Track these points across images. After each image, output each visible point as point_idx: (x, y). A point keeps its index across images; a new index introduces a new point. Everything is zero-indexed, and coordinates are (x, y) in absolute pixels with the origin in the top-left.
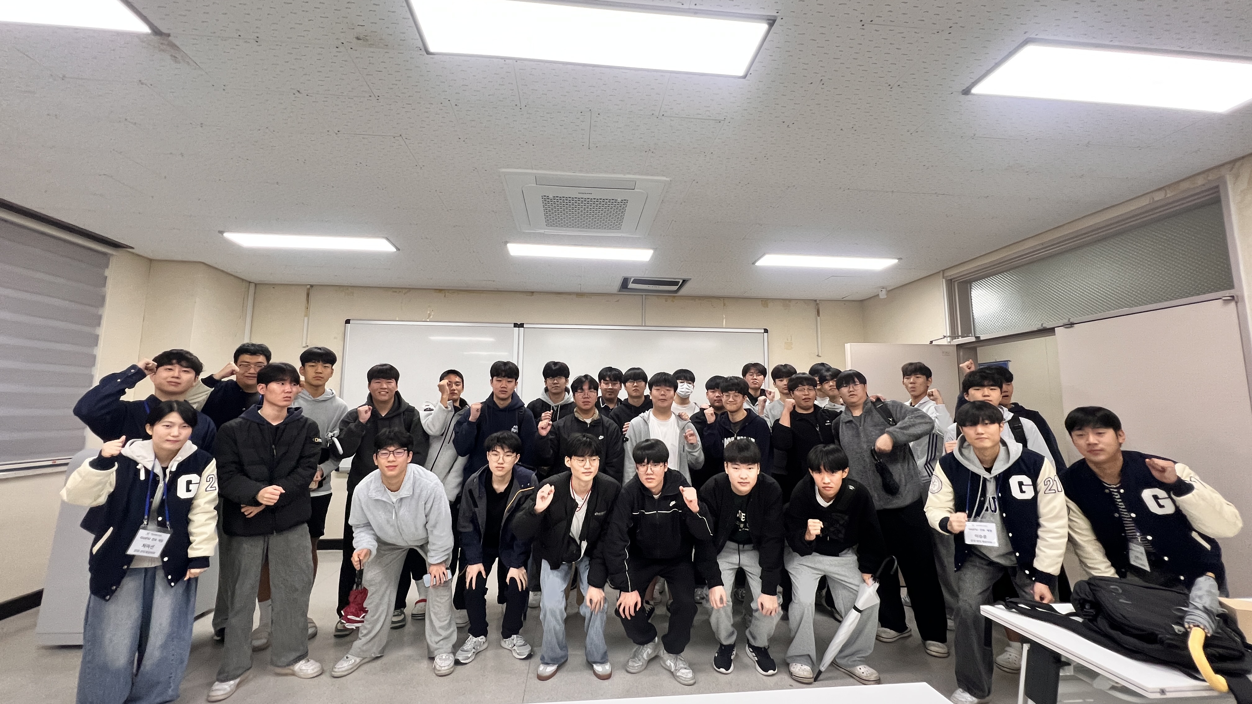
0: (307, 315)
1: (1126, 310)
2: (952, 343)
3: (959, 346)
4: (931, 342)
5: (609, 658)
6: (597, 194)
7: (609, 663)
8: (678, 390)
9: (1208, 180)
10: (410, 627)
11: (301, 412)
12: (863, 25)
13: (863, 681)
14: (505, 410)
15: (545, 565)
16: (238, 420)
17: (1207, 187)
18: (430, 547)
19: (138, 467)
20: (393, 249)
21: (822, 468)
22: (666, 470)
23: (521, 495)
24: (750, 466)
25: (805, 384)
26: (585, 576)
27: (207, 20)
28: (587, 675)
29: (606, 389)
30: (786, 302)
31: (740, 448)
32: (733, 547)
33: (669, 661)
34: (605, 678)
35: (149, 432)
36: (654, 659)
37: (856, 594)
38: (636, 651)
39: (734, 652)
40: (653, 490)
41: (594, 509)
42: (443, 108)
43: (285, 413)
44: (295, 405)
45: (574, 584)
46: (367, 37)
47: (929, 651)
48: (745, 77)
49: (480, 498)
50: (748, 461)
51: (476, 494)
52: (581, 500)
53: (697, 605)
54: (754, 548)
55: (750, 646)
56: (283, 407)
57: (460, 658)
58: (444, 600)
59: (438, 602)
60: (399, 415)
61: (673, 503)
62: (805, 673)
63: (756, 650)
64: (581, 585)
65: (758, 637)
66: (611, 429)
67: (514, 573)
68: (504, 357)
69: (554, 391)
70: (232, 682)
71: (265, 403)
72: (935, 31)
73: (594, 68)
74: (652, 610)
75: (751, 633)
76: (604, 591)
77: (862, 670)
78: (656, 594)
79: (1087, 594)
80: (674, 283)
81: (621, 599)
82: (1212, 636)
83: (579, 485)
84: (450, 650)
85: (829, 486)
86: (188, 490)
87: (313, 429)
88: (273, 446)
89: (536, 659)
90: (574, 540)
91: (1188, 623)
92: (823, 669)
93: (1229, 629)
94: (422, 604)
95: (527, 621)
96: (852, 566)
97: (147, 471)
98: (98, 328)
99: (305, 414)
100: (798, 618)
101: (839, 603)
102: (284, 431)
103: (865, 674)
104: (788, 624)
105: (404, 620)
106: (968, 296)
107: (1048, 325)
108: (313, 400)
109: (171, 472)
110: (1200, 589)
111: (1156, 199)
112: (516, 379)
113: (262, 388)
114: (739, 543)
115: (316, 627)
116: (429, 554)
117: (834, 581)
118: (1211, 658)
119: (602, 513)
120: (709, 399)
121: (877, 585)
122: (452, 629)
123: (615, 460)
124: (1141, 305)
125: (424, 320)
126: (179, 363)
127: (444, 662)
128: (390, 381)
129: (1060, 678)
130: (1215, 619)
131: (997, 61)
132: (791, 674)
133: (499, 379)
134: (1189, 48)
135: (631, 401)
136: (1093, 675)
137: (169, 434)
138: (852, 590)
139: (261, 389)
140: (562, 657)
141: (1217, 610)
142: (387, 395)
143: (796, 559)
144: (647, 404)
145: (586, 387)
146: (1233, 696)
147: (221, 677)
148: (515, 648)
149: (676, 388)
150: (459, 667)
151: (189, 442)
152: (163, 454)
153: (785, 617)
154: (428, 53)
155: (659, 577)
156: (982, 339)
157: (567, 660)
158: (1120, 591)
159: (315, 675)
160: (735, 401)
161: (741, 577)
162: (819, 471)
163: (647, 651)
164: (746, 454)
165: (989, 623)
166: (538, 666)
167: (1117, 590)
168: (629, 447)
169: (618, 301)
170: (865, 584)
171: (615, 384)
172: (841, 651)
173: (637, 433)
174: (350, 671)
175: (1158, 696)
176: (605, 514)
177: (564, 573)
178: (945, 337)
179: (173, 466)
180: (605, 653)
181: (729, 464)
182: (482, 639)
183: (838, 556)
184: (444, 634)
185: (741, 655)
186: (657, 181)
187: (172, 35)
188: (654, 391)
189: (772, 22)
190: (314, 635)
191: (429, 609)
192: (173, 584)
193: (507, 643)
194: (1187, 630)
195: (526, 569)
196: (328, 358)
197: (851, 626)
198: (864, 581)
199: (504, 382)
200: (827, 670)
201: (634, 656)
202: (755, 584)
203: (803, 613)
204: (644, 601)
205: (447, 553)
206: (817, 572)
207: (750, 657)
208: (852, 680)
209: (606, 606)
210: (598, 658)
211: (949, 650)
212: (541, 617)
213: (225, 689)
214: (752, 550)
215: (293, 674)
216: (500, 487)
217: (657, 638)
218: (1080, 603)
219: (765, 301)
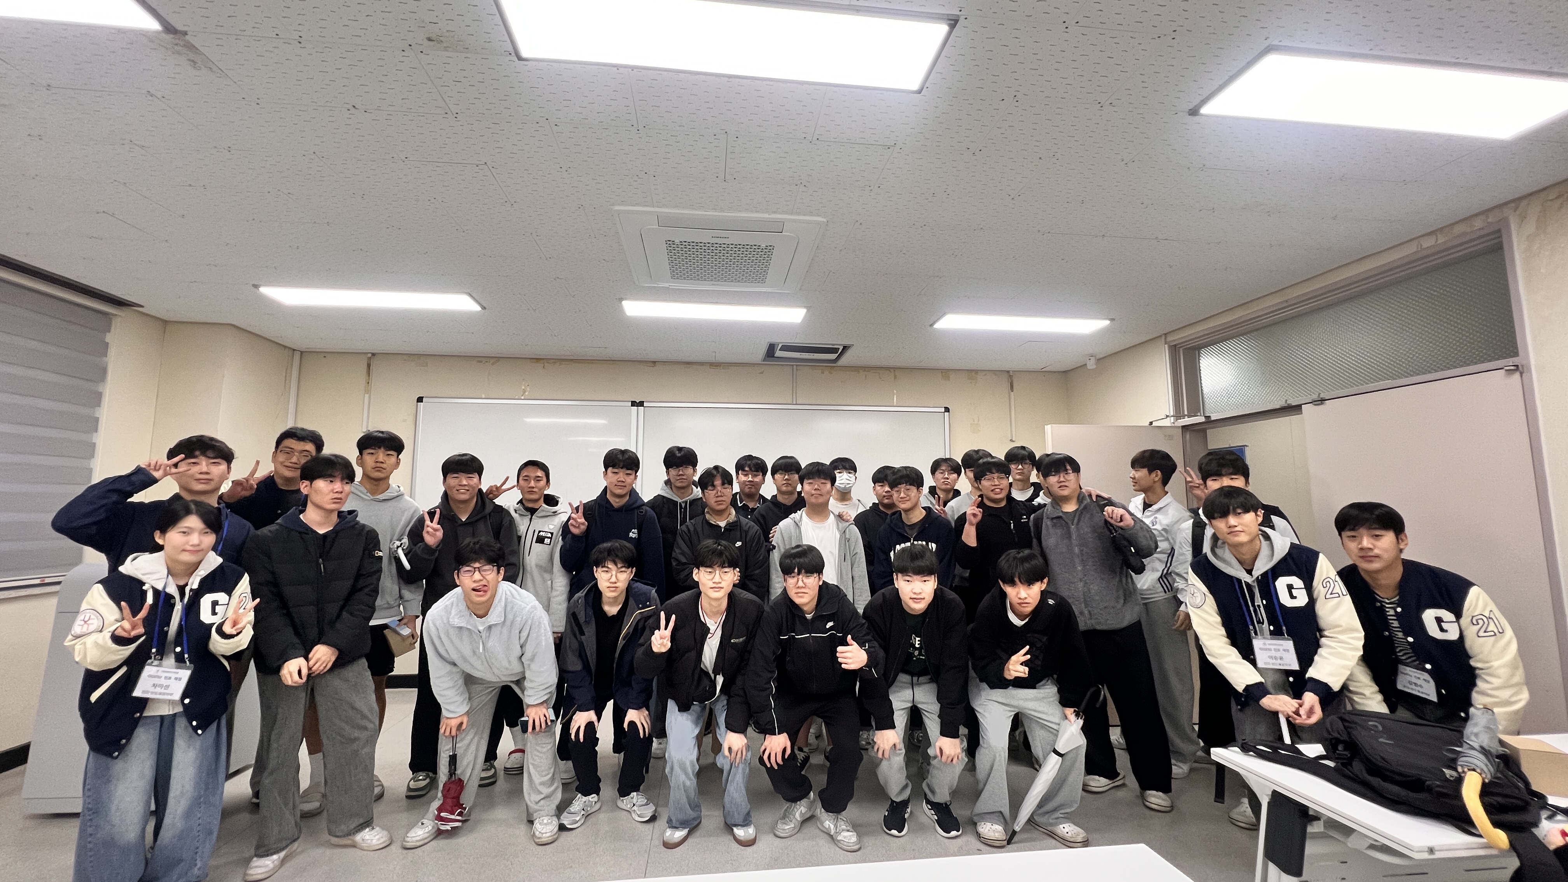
0: (368, 391)
1: (1389, 383)
2: (1176, 424)
3: (1185, 428)
4: (1151, 423)
5: (753, 819)
6: (735, 238)
7: (752, 826)
8: (836, 484)
9: (1488, 223)
10: (502, 784)
11: (356, 516)
12: (1067, 28)
13: (1067, 843)
14: (620, 510)
15: (672, 706)
16: (273, 527)
17: (1485, 232)
18: (527, 684)
19: (144, 588)
20: (476, 308)
21: (1017, 580)
22: (821, 583)
23: (639, 618)
24: (926, 578)
25: (994, 471)
26: (721, 719)
27: (234, 15)
28: (727, 839)
29: (745, 482)
30: (972, 374)
31: (913, 555)
32: (904, 680)
33: (827, 822)
34: (751, 843)
35: (160, 541)
36: (809, 819)
37: (1056, 734)
38: (786, 810)
39: (909, 810)
40: (805, 608)
41: (732, 634)
42: (539, 129)
43: (334, 518)
44: (345, 508)
45: (708, 727)
46: (441, 38)
47: (1147, 803)
48: (919, 92)
49: (587, 622)
50: (923, 572)
51: (582, 618)
52: (714, 624)
53: (863, 752)
54: (932, 681)
55: (928, 802)
56: (332, 511)
57: (565, 823)
58: (544, 750)
59: (538, 751)
60: (485, 517)
61: (830, 624)
62: (996, 834)
63: (935, 806)
64: (717, 730)
65: (937, 790)
66: (751, 533)
67: (632, 715)
68: (620, 443)
69: (679, 484)
70: (275, 857)
71: (309, 504)
72: (1156, 36)
73: (731, 80)
74: (807, 759)
75: (928, 786)
76: (746, 736)
77: (1066, 830)
78: (812, 739)
79: (1341, 732)
80: (833, 350)
81: (766, 743)
82: (1491, 782)
83: (710, 605)
84: (553, 812)
85: (1026, 601)
86: (214, 613)
87: (371, 539)
88: (321, 560)
89: (662, 822)
90: (707, 674)
91: (1462, 766)
92: (1017, 828)
93: (1510, 773)
94: (519, 754)
95: (650, 773)
96: (1052, 699)
97: (156, 592)
98: (97, 408)
99: (361, 519)
100: (988, 767)
101: (1037, 748)
102: (334, 540)
103: (1070, 834)
104: (974, 776)
105: (494, 775)
106: (1196, 365)
107: (1294, 402)
108: (372, 500)
109: (191, 590)
110: (1476, 725)
111: (1425, 246)
112: (636, 472)
113: (306, 486)
114: (912, 675)
115: (382, 786)
116: (525, 693)
117: (1028, 718)
118: (1489, 809)
119: (741, 640)
120: (876, 495)
121: (1081, 722)
122: (555, 785)
123: (757, 572)
124: (1412, 376)
125: (517, 397)
126: (204, 453)
127: (545, 827)
128: (471, 476)
129: (1308, 836)
130: (1495, 761)
131: (1231, 74)
132: (979, 836)
133: (616, 470)
134: (1466, 59)
135: (780, 499)
136: (1347, 831)
137: (187, 543)
138: (1052, 730)
139: (304, 487)
140: (694, 819)
141: (1498, 750)
142: (468, 492)
143: (983, 694)
144: (799, 503)
145: (718, 482)
146: (1515, 854)
147: (262, 850)
148: (635, 808)
149: (833, 481)
150: (565, 834)
151: (212, 554)
152: (179, 568)
153: (971, 767)
154: (520, 58)
155: (815, 717)
156: (1213, 419)
157: (700, 822)
158: (1380, 728)
159: (381, 846)
160: (908, 495)
161: (915, 716)
162: (1012, 583)
163: (800, 810)
164: (920, 563)
165: (1221, 769)
166: (665, 831)
167: (1376, 726)
168: (775, 557)
169: (762, 373)
170: (1066, 721)
171: (756, 476)
172: (1040, 805)
173: (786, 538)
174: (426, 841)
175: (1426, 856)
176: (744, 641)
177: (695, 716)
178: (1167, 416)
179: (194, 583)
180: (748, 814)
181: (900, 575)
182: (593, 798)
183: (1034, 688)
184: (546, 791)
185: (918, 813)
186: (810, 222)
187: (188, 33)
188: (807, 487)
189: (953, 23)
190: (380, 796)
191: (528, 760)
192: (200, 732)
193: (625, 803)
194: (1460, 776)
195: (648, 710)
196: (394, 444)
197: (1051, 773)
198: (1066, 718)
199: (622, 475)
200: (1023, 830)
201: (784, 817)
202: (932, 725)
203: (994, 760)
204: (796, 748)
205: (549, 690)
206: (1009, 709)
207: (927, 815)
208: (1054, 841)
209: (749, 754)
210: (739, 819)
211: (1172, 803)
212: (667, 770)
213: (267, 866)
214: (929, 683)
215: (354, 846)
216: (612, 610)
217: (812, 794)
218: (1332, 744)
219: (946, 373)
